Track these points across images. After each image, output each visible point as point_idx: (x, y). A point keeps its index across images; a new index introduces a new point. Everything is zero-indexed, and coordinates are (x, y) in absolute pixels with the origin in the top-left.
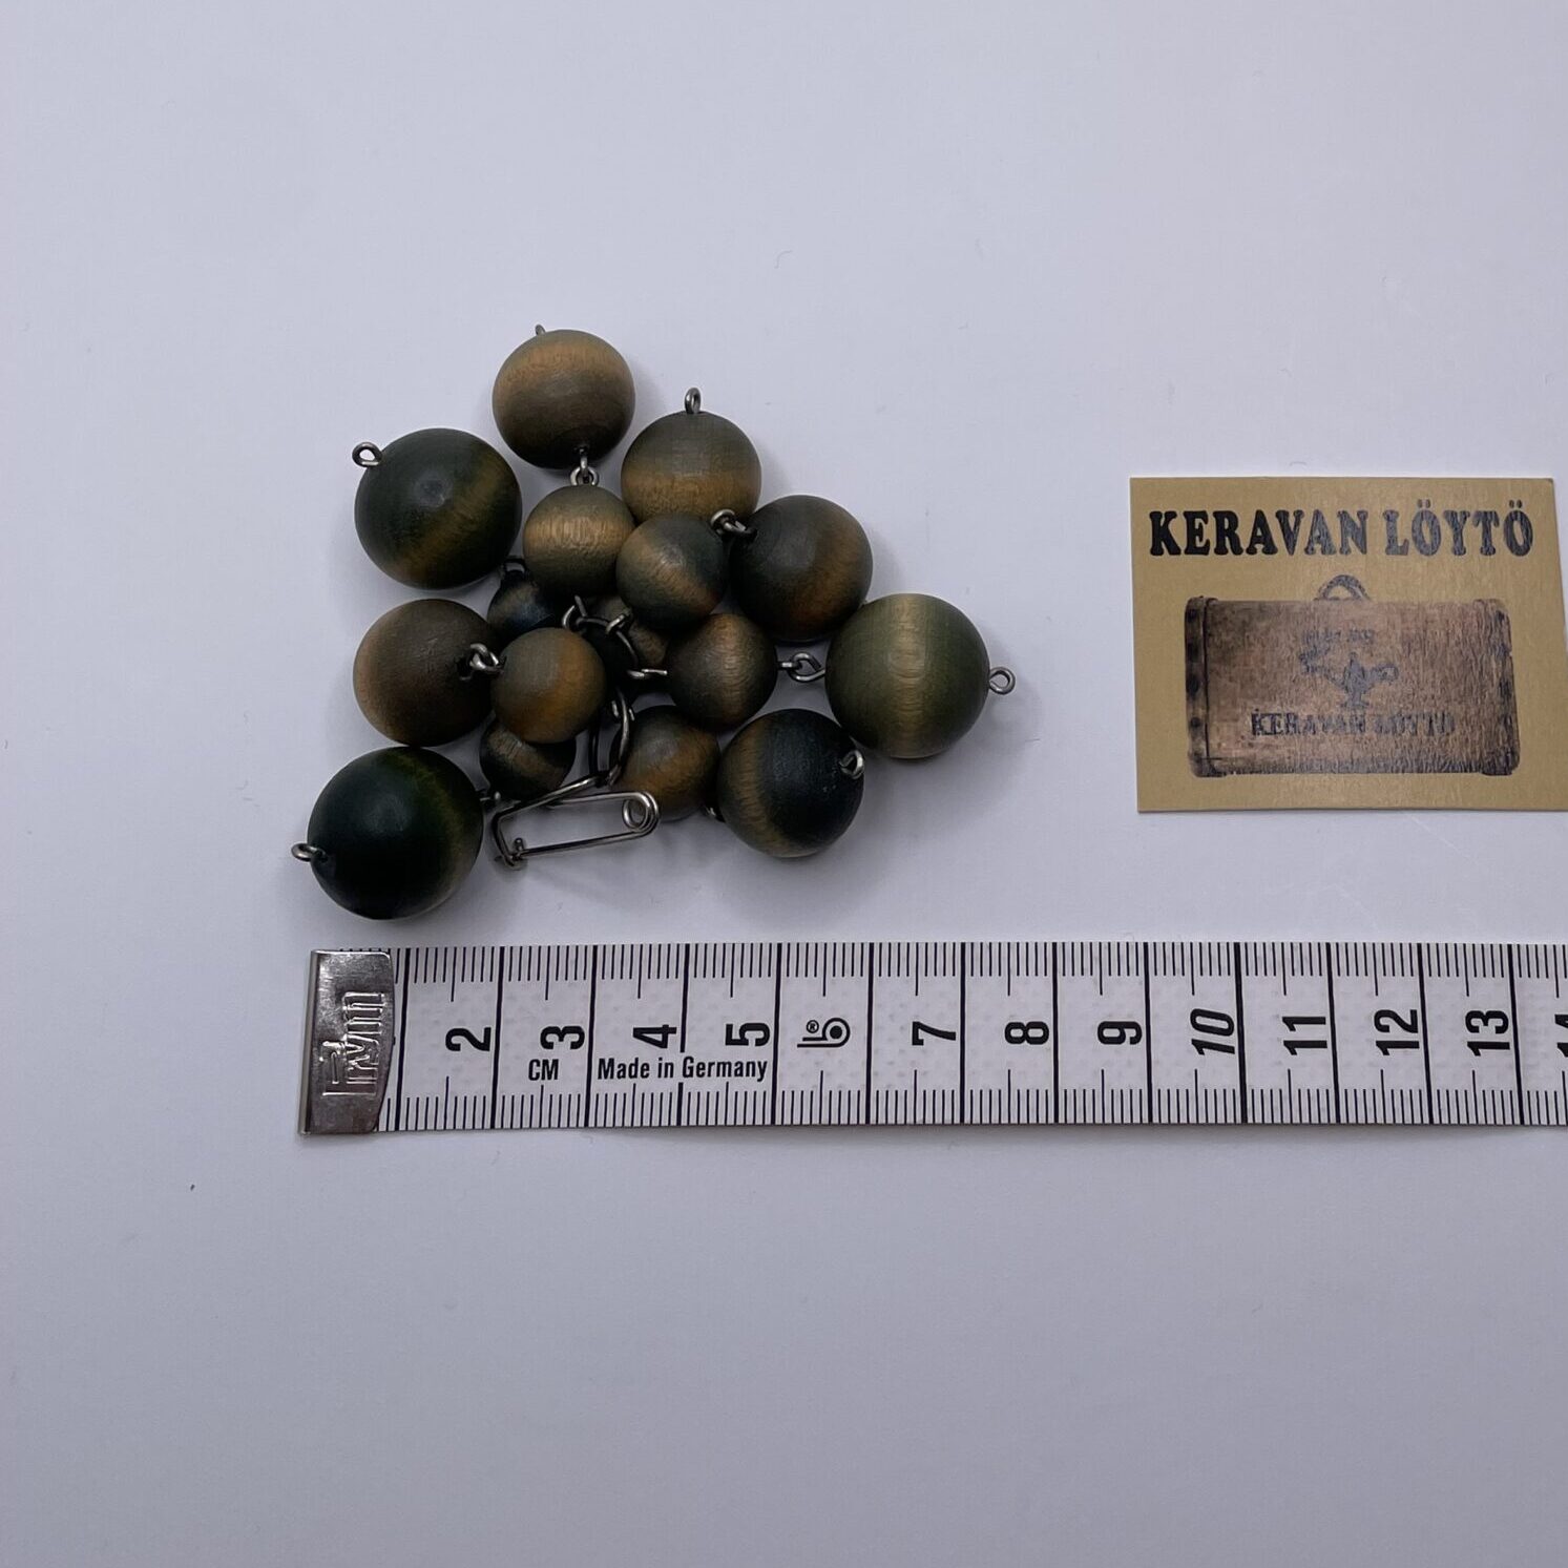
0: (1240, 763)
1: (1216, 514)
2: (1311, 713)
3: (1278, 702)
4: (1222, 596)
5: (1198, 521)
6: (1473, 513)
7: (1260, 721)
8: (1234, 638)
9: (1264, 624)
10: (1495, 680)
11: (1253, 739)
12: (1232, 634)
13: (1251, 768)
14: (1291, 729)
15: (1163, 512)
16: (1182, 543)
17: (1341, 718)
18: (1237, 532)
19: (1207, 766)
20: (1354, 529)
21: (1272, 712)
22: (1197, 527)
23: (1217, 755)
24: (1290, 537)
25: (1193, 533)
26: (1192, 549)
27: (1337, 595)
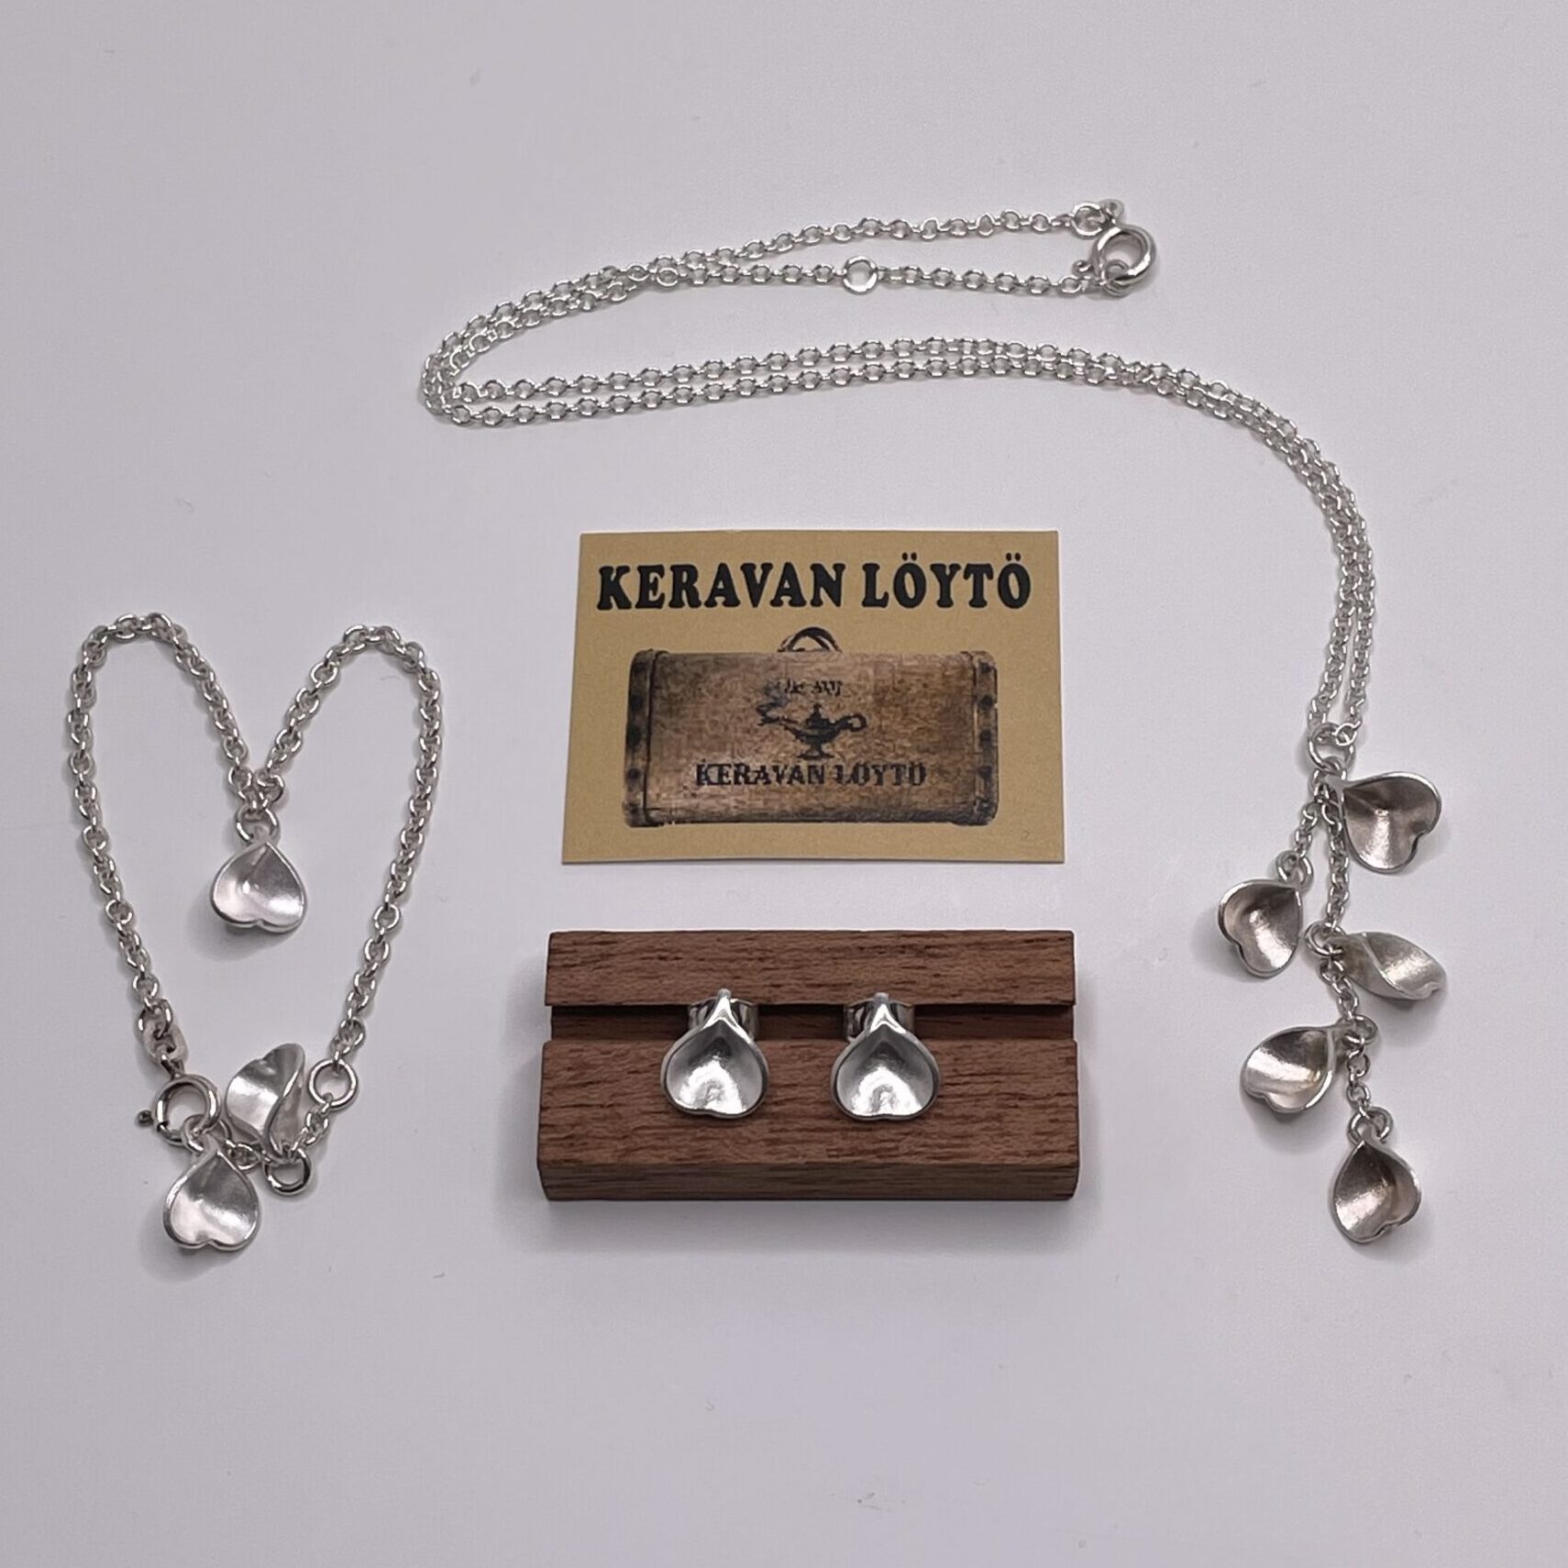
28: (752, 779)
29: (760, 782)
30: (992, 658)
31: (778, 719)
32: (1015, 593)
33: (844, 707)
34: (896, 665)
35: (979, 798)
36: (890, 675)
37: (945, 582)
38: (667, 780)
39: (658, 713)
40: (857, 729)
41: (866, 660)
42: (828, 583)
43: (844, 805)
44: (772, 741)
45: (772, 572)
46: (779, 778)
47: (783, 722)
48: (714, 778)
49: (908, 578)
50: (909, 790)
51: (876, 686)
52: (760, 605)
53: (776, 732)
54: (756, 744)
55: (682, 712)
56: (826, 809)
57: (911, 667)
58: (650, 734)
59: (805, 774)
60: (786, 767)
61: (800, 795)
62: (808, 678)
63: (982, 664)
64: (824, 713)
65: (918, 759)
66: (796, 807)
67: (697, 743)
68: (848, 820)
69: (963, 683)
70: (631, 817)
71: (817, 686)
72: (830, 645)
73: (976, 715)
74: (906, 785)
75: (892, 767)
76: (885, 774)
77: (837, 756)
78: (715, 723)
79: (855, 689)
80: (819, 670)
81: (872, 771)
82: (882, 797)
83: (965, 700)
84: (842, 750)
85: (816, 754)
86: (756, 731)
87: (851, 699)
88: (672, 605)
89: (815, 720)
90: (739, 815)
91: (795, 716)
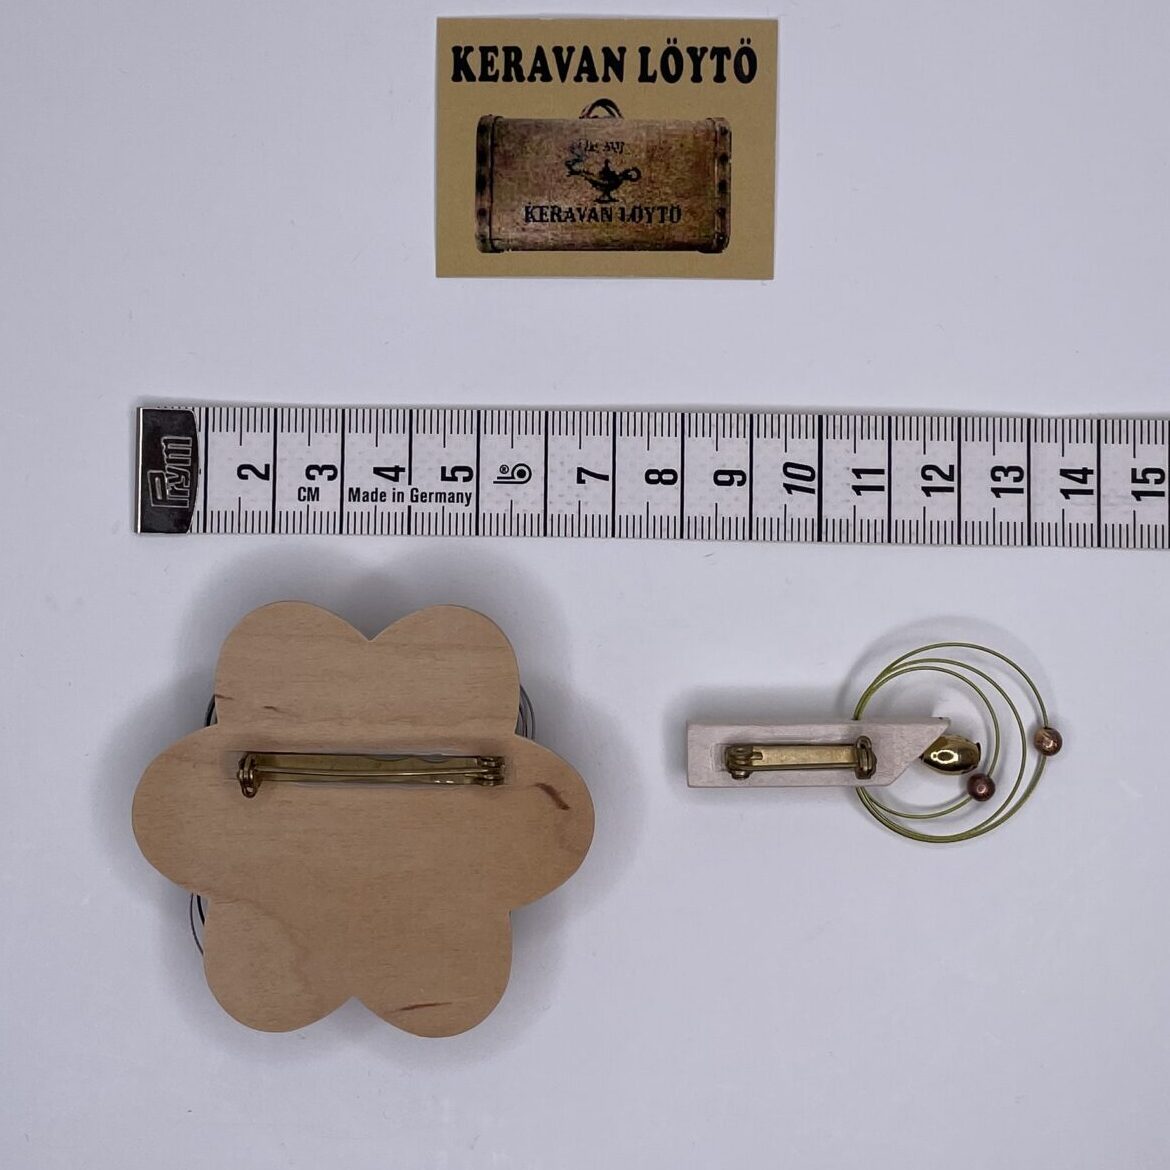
0: (515, 242)
1: (505, 49)
2: (571, 206)
3: (546, 198)
4: (507, 115)
5: (490, 54)
6: (710, 49)
7: (531, 212)
8: (514, 148)
9: (537, 138)
10: (717, 182)
11: (526, 225)
12: (513, 145)
13: (522, 246)
14: (555, 218)
15: (463, 47)
16: (477, 72)
17: (593, 210)
18: (521, 63)
19: (489, 245)
20: (615, 63)
21: (541, 204)
22: (489, 59)
23: (494, 236)
24: (563, 68)
25: (486, 64)
26: (484, 77)
27: (597, 114)
28: (563, 218)
29: (568, 220)
30: (727, 123)
31: (580, 172)
32: (746, 71)
33: (626, 162)
34: (662, 128)
35: (717, 232)
36: (657, 137)
37: (697, 62)
38: (505, 216)
39: (497, 165)
41: (641, 125)
43: (628, 238)
44: (576, 188)
45: (574, 54)
46: (582, 217)
48: (537, 218)
49: (671, 59)
50: (669, 226)
51: (647, 146)
52: (566, 80)
53: (579, 182)
54: (565, 190)
55: (514, 166)
56: (614, 241)
57: (672, 130)
58: (492, 182)
59: (599, 214)
60: (586, 210)
61: (595, 230)
62: (600, 139)
63: (721, 128)
64: (613, 167)
65: (676, 203)
66: (593, 239)
67: (525, 190)
68: (628, 249)
69: (707, 143)
70: (481, 245)
71: (607, 146)
72: (616, 114)
73: (716, 168)
74: (668, 222)
75: (658, 208)
76: (654, 213)
77: (621, 200)
78: (537, 174)
79: (633, 148)
80: (608, 133)
81: (645, 212)
82: (651, 232)
83: (709, 156)
84: (625, 195)
85: (606, 198)
86: (565, 181)
87: (631, 156)
88: (504, 79)
89: (606, 173)
90: (555, 245)
91: (591, 170)
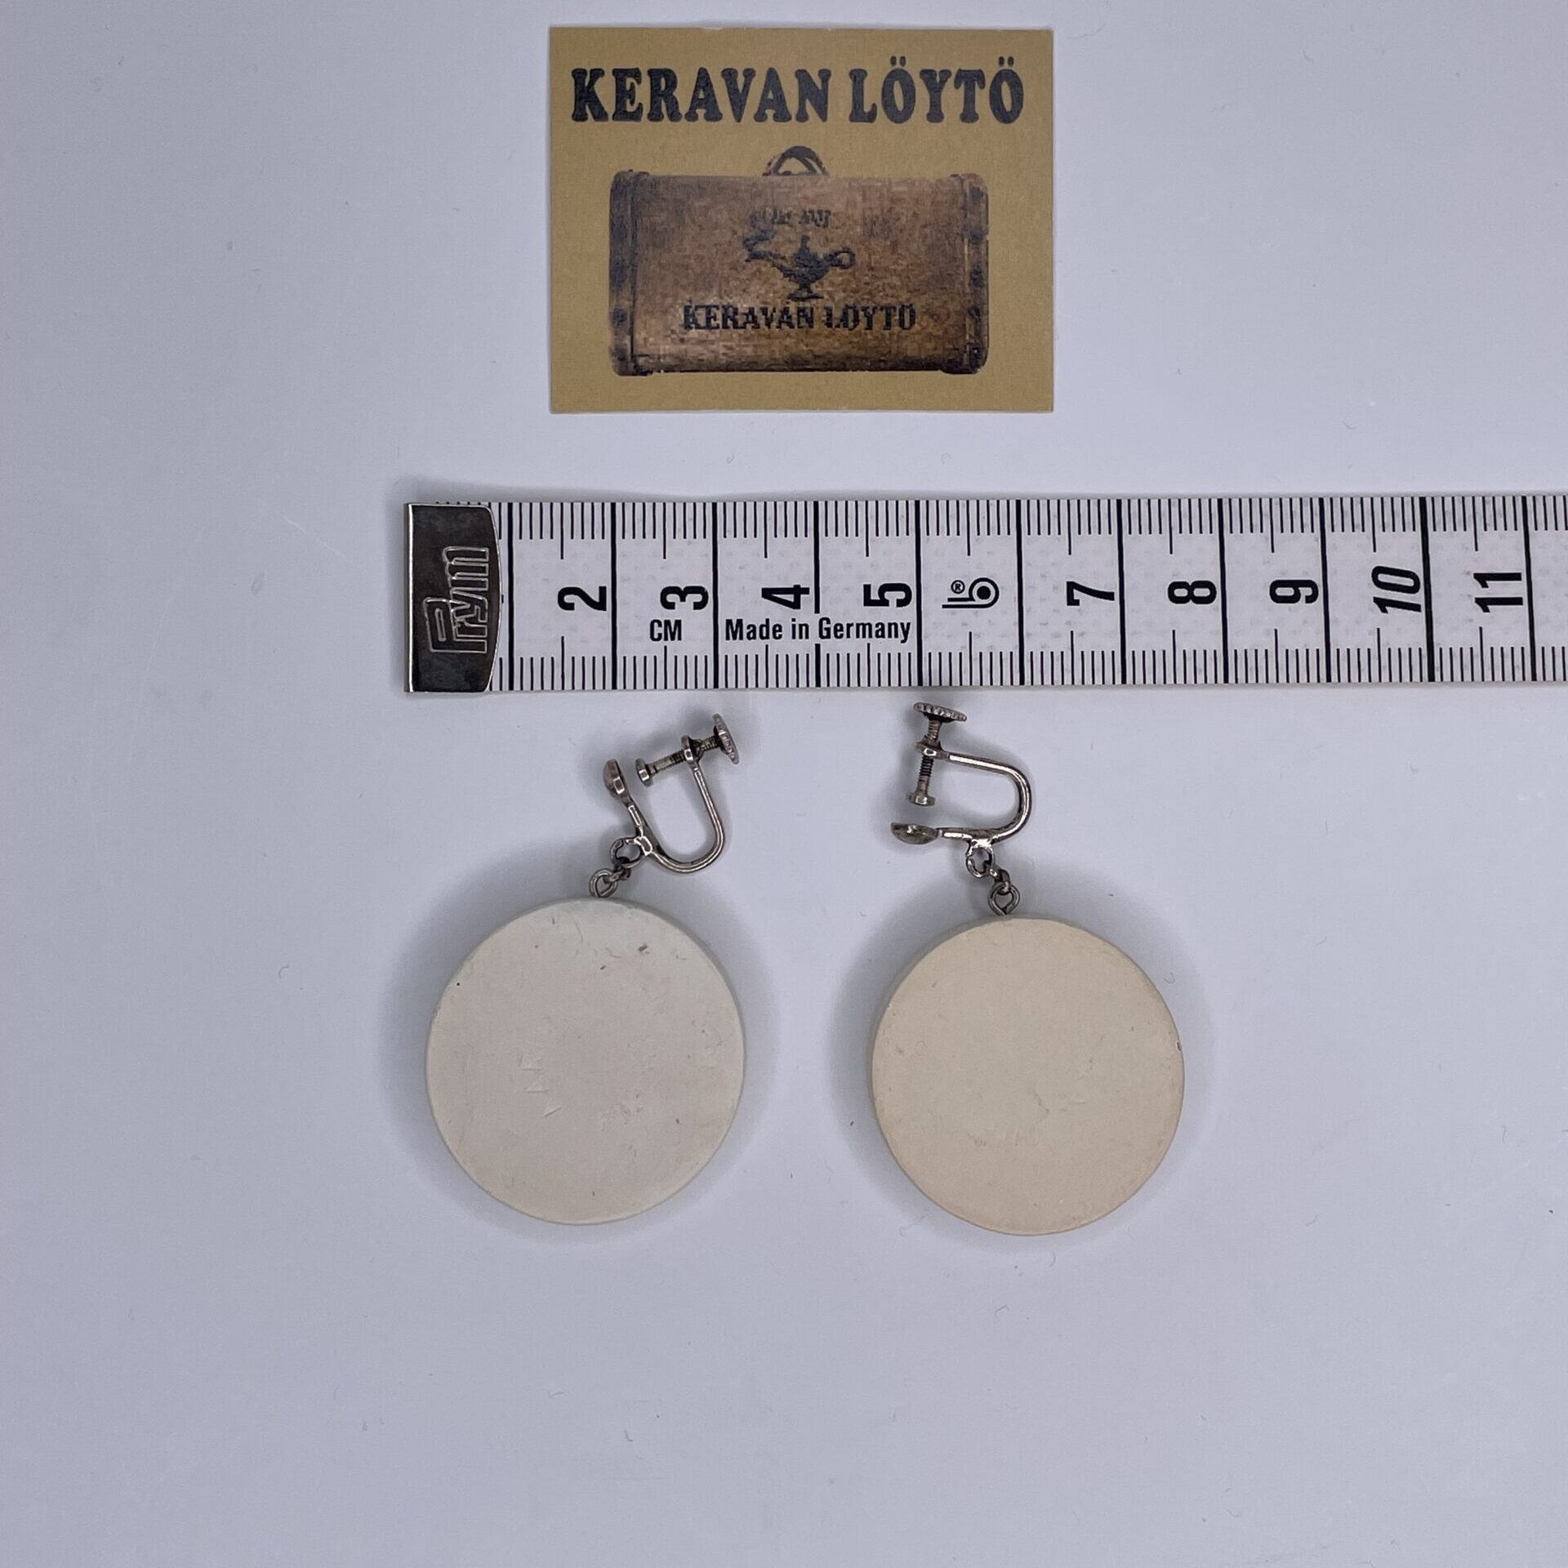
0: (668, 361)
1: (651, 72)
2: (752, 306)
3: (715, 292)
4: (657, 170)
5: (629, 81)
6: (954, 72)
7: (693, 315)
8: (667, 220)
9: (700, 204)
10: (967, 269)
11: (686, 333)
12: (665, 215)
13: (680, 365)
14: (729, 322)
15: (588, 70)
16: (609, 106)
17: (785, 311)
18: (675, 94)
19: (631, 364)
21: (708, 303)
22: (628, 87)
23: (639, 350)
24: (738, 103)
25: (623, 94)
26: (621, 114)
27: (788, 169)
28: (740, 323)
29: (748, 325)
30: (981, 181)
32: (1007, 103)
33: (832, 241)
34: (885, 190)
35: (969, 343)
36: (878, 203)
37: (935, 89)
38: (653, 322)
39: (642, 245)
40: (844, 267)
41: (854, 185)
42: (815, 93)
43: (832, 350)
44: (760, 279)
45: (754, 80)
46: (768, 324)
47: (771, 258)
48: (702, 322)
49: (897, 87)
50: (899, 334)
51: (864, 219)
52: (743, 120)
53: (763, 269)
54: (743, 281)
55: (666, 246)
56: (816, 357)
57: (904, 192)
58: (634, 271)
60: (774, 311)
61: (790, 341)
62: (794, 207)
63: (973, 189)
65: (908, 300)
66: (786, 354)
67: (684, 282)
68: (838, 369)
69: (953, 212)
70: (618, 362)
71: (805, 216)
72: (817, 168)
73: (966, 247)
74: (896, 329)
75: (882, 308)
76: (875, 316)
77: (826, 297)
78: (700, 258)
79: (843, 219)
80: (805, 198)
81: (862, 313)
82: (871, 344)
83: (955, 232)
84: (832, 291)
85: (805, 294)
86: (743, 268)
87: (840, 231)
88: (652, 117)
89: (804, 255)
90: (728, 364)
91: (782, 251)
